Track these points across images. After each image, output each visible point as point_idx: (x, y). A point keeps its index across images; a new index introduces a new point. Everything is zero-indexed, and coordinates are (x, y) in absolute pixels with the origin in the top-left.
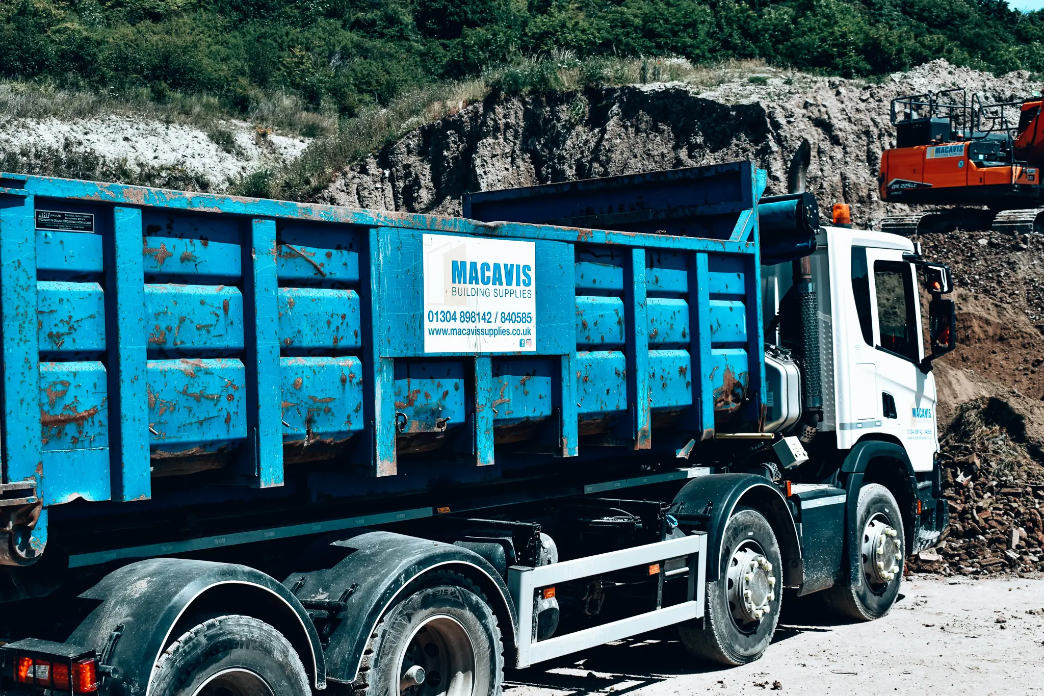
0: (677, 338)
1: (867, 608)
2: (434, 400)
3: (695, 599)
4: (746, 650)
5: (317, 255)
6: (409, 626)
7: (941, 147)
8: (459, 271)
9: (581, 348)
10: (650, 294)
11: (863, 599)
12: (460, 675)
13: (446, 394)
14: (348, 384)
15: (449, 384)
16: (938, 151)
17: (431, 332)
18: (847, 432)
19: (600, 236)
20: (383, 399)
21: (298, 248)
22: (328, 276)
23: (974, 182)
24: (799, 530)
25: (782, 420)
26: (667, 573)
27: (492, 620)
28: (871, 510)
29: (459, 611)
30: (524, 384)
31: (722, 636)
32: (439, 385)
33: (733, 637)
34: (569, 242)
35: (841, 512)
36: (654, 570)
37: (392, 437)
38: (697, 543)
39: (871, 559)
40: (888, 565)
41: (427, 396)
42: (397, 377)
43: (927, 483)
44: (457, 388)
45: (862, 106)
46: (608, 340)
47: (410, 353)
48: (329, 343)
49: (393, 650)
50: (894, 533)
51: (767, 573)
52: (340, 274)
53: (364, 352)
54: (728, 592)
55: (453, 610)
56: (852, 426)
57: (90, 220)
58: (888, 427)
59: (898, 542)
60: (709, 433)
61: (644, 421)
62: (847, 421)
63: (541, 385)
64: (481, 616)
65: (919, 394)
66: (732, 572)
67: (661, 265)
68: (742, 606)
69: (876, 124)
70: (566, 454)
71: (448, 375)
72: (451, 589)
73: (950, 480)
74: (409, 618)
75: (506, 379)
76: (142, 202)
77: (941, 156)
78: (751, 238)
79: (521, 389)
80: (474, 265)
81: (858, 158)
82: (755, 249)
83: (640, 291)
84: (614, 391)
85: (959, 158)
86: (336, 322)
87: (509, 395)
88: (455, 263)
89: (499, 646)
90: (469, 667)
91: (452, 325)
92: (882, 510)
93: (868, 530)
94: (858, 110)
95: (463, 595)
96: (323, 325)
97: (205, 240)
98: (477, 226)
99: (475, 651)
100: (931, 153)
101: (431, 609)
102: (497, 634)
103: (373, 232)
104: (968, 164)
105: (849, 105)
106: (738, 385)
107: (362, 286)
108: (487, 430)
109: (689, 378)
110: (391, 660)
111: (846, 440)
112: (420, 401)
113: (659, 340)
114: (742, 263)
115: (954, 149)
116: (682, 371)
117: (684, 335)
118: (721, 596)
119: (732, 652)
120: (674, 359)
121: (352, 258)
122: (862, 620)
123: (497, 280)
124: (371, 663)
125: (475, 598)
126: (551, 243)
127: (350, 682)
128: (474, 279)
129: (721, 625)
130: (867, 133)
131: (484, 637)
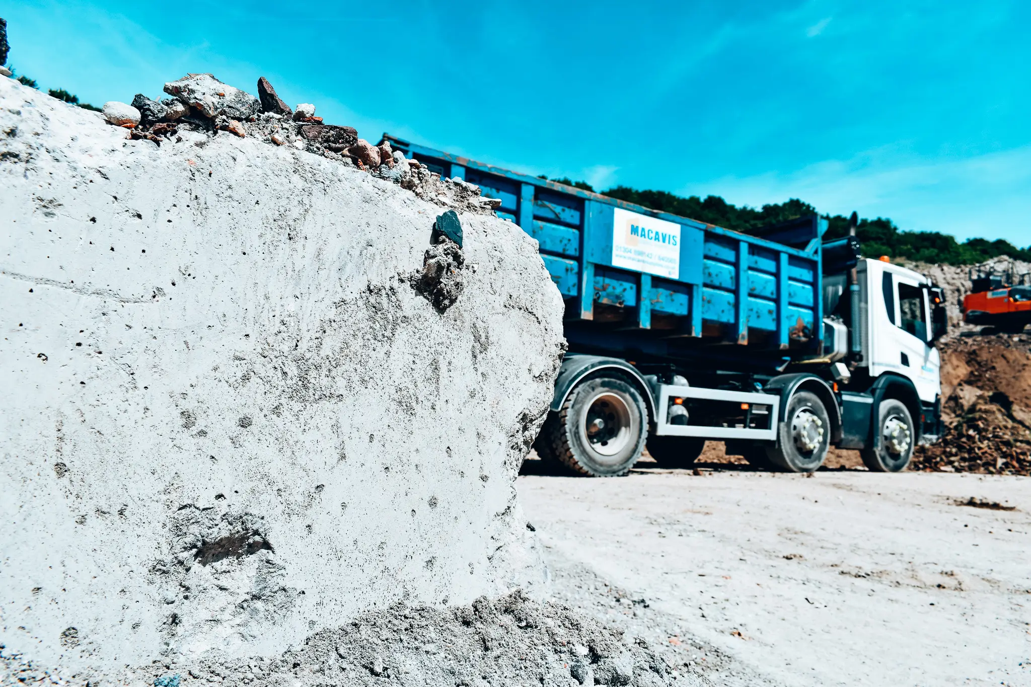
0: (767, 293)
1: (886, 465)
2: (618, 291)
3: (770, 428)
4: (803, 464)
5: (558, 209)
6: (593, 393)
7: (996, 291)
8: (634, 230)
9: (706, 285)
10: (750, 268)
11: (883, 459)
12: (623, 429)
13: (625, 290)
14: (569, 273)
15: (627, 285)
16: (993, 294)
17: (617, 256)
18: (876, 367)
19: (719, 230)
20: (587, 282)
21: (547, 203)
22: (562, 220)
23: (1012, 310)
24: (840, 411)
25: (834, 354)
26: (754, 412)
27: (643, 405)
28: (891, 412)
29: (624, 394)
30: (671, 295)
31: (787, 453)
32: (621, 285)
33: (794, 455)
34: (701, 229)
35: (870, 408)
36: (745, 407)
37: (591, 301)
38: (774, 400)
39: (889, 438)
40: (900, 443)
41: (614, 288)
42: (596, 275)
43: (931, 408)
44: (631, 288)
45: (956, 276)
46: (724, 285)
47: (604, 263)
48: (560, 250)
49: (583, 403)
50: (905, 427)
51: (818, 427)
52: (569, 220)
53: (579, 259)
54: (793, 433)
55: (619, 392)
56: (879, 364)
57: (440, 170)
58: (902, 370)
59: (908, 433)
60: (785, 346)
61: (743, 331)
62: (876, 361)
63: (682, 298)
64: (635, 400)
65: (926, 359)
66: (795, 422)
67: (759, 255)
68: (801, 440)
69: (963, 285)
70: (694, 335)
71: (627, 281)
72: (618, 382)
73: (964, 432)
74: (593, 389)
75: (661, 290)
76: (465, 164)
77: (995, 296)
78: (816, 252)
79: (669, 298)
80: (643, 229)
81: (952, 304)
82: (819, 258)
83: (744, 264)
84: (726, 312)
85: (1005, 298)
86: (565, 242)
87: (662, 298)
88: (632, 226)
89: (646, 419)
90: (627, 425)
91: (629, 255)
92: (898, 414)
93: (888, 423)
94: (953, 279)
95: (626, 387)
96: (558, 242)
97: (498, 190)
98: (646, 211)
99: (631, 417)
100: (989, 295)
101: (606, 389)
102: (645, 412)
103: (587, 202)
104: (1009, 301)
105: (948, 276)
106: (805, 328)
107: (580, 228)
108: (647, 311)
109: (774, 316)
110: (581, 407)
111: (874, 372)
112: (610, 290)
113: (756, 292)
114: (810, 264)
115: (1002, 293)
116: (770, 312)
117: (772, 294)
118: (788, 432)
119: (794, 464)
120: (765, 305)
121: (577, 214)
122: (882, 471)
123: (657, 239)
124: (570, 406)
125: (632, 390)
126: (690, 228)
127: (556, 410)
128: (643, 235)
129: (787, 448)
130: (958, 290)
131: (636, 411)
